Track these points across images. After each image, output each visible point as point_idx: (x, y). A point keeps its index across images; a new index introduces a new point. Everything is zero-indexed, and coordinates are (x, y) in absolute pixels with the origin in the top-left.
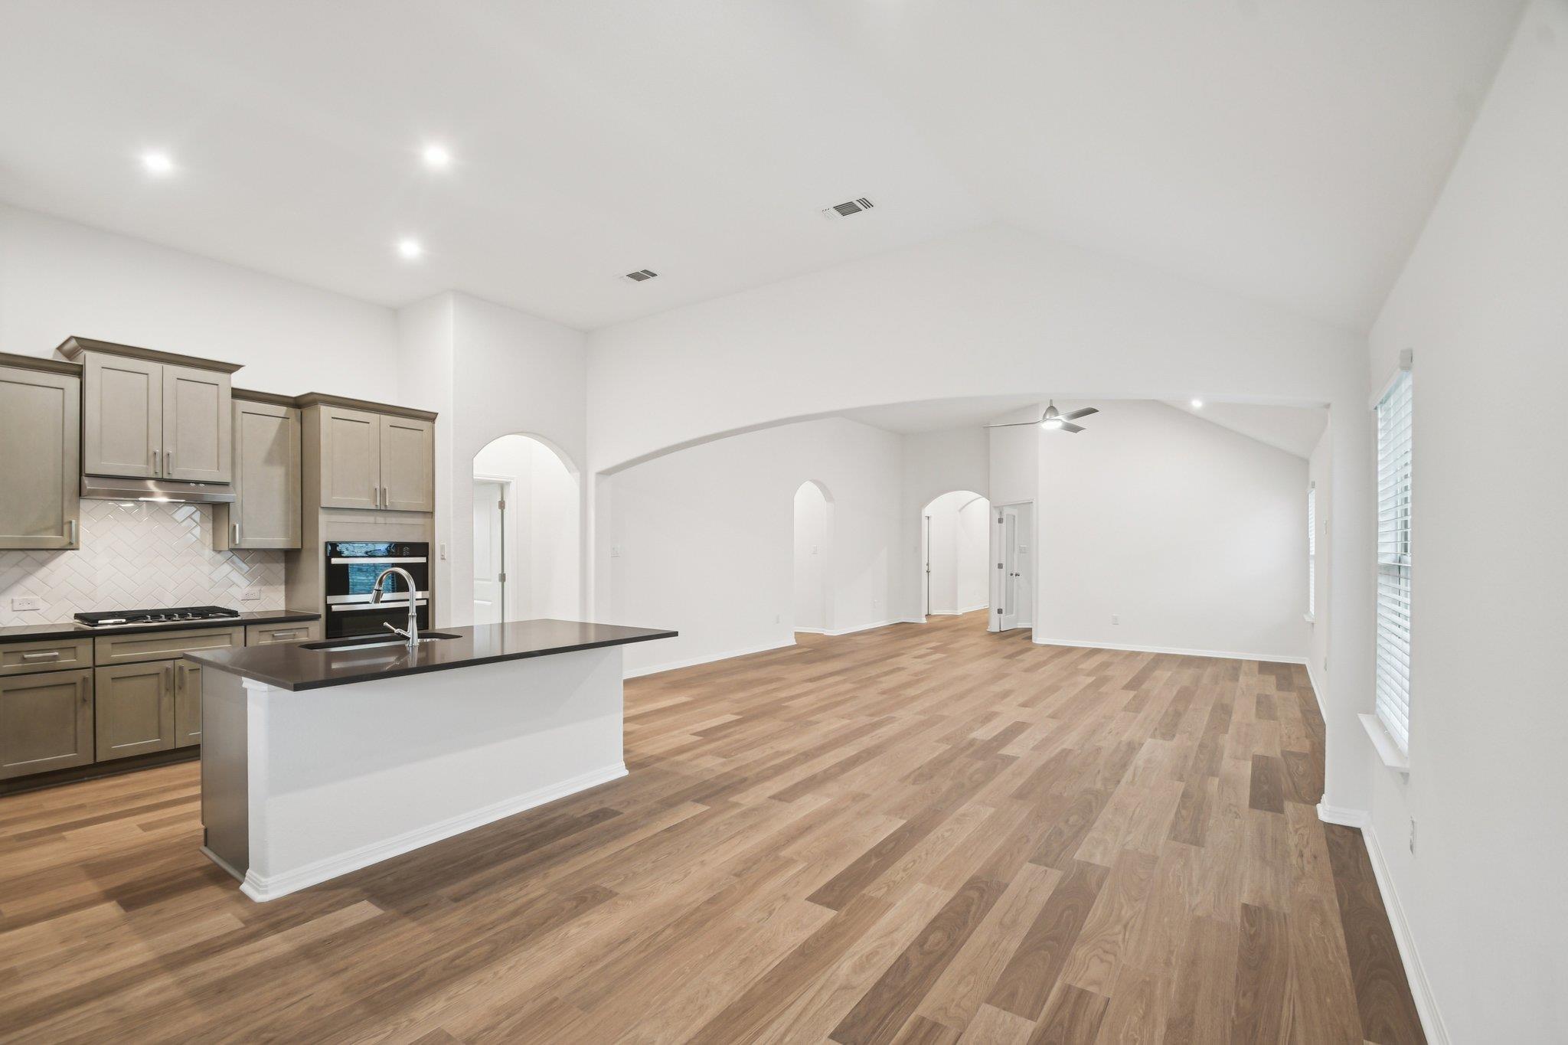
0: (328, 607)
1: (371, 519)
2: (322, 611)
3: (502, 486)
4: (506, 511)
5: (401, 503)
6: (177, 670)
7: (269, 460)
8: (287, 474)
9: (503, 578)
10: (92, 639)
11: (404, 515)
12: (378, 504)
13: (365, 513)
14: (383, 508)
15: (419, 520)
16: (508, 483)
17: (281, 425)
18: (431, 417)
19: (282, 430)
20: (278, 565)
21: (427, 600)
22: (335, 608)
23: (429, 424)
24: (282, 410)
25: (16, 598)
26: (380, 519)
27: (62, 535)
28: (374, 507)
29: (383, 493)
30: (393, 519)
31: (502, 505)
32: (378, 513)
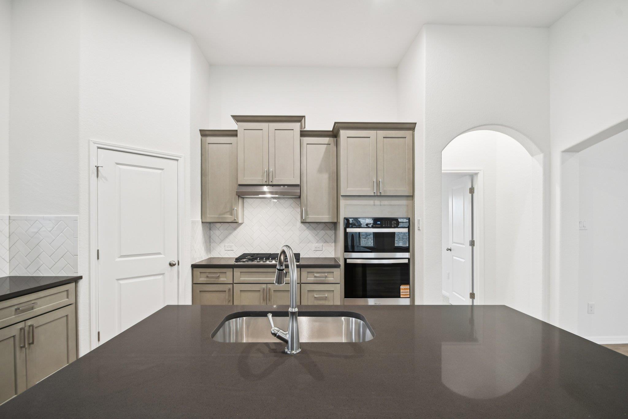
0: (345, 260)
1: (371, 202)
2: (342, 263)
3: (472, 176)
4: (475, 195)
5: (390, 190)
6: (268, 290)
7: (320, 171)
8: (329, 178)
9: (472, 243)
10: (232, 269)
11: (393, 198)
12: (375, 191)
13: (368, 198)
14: (379, 194)
15: (404, 202)
16: (476, 174)
17: (326, 149)
18: (411, 127)
19: (327, 152)
20: (331, 231)
21: (409, 259)
22: (349, 261)
23: (410, 132)
24: (326, 140)
25: (226, 244)
26: (377, 202)
27: (232, 215)
28: (373, 194)
29: (378, 184)
30: (386, 202)
31: (472, 191)
32: (376, 198)
